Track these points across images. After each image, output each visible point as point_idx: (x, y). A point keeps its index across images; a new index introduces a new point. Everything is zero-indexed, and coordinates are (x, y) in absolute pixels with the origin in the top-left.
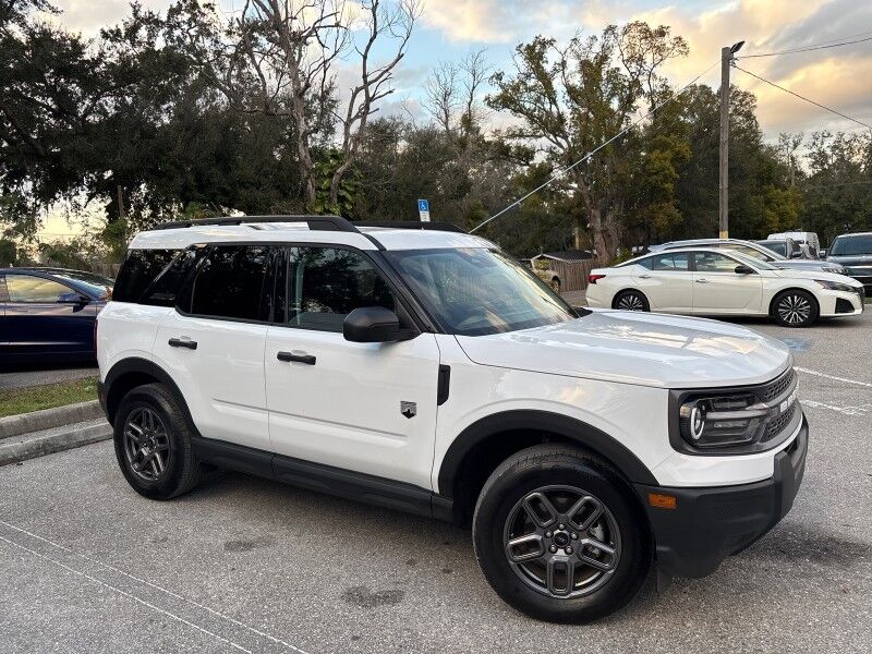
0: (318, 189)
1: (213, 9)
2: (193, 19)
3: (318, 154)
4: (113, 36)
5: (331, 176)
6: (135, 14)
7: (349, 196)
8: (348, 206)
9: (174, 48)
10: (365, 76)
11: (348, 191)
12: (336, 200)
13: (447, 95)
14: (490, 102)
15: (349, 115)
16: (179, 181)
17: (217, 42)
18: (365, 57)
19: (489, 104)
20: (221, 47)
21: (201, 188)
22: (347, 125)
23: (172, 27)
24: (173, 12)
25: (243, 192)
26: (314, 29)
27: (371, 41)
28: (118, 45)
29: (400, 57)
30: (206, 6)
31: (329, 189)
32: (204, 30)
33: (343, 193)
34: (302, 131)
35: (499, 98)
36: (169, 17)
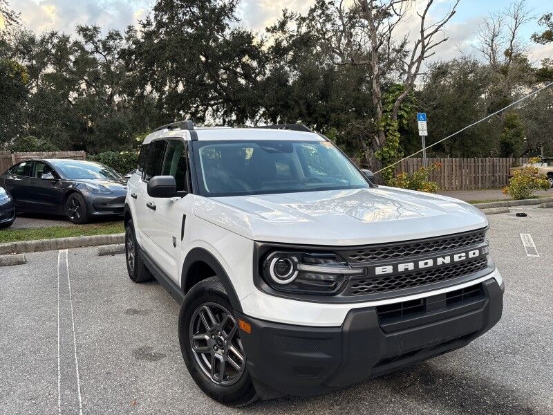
0: (385, 111)
1: (333, 4)
2: (323, 13)
3: (388, 88)
4: (273, 30)
5: (394, 101)
6: (284, 15)
7: (405, 115)
8: (405, 122)
9: (310, 32)
10: (422, 31)
11: (405, 111)
12: (396, 117)
13: (494, 36)
14: (536, 39)
15: (412, 60)
16: (297, 110)
17: (334, 24)
18: (423, 18)
19: (535, 40)
20: (336, 27)
21: (310, 114)
22: (410, 67)
23: (311, 20)
24: (312, 11)
25: (333, 115)
26: (391, 5)
27: (428, 6)
28: (274, 34)
29: (453, 13)
30: (329, 3)
31: (391, 111)
32: (328, 18)
33: (403, 113)
34: (376, 73)
35: (544, 35)
36: (309, 14)
